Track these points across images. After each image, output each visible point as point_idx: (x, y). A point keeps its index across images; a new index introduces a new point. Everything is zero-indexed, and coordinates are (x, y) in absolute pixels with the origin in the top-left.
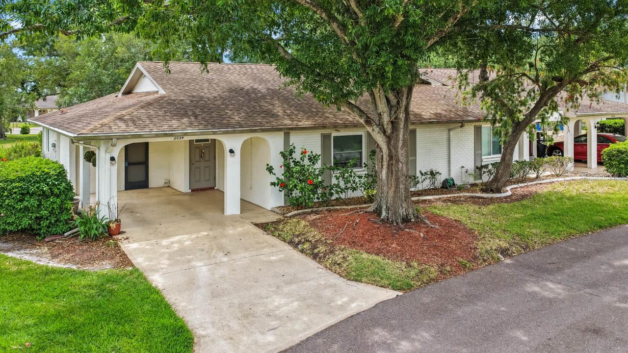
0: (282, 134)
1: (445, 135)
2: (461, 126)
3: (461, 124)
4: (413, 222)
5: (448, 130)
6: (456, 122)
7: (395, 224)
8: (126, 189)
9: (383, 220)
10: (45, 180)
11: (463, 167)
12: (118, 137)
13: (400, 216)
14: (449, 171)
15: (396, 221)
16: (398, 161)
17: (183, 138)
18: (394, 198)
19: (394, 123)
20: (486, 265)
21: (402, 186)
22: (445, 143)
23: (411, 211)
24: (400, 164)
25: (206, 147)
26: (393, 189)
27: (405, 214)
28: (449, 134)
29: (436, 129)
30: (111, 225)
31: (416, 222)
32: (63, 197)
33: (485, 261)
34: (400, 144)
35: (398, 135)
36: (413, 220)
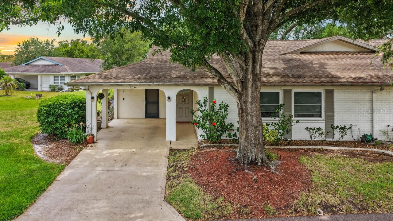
0: (207, 88)
1: (367, 96)
2: (381, 89)
3: (380, 87)
4: (259, 165)
5: (371, 92)
6: (377, 85)
7: (242, 165)
8: (146, 118)
9: (237, 160)
10: (60, 107)
11: (389, 126)
12: (89, 85)
13: (248, 158)
14: (372, 127)
15: (243, 162)
16: (247, 113)
17: (136, 87)
18: (245, 143)
19: (243, 83)
20: (296, 216)
21: (251, 135)
22: (368, 103)
23: (260, 156)
24: (249, 116)
25: (186, 95)
26: (244, 136)
27: (254, 158)
28: (372, 95)
29: (356, 90)
30: (87, 137)
31: (261, 166)
32: (70, 118)
33: (296, 211)
34: (250, 100)
35: (247, 93)
36: (260, 164)
